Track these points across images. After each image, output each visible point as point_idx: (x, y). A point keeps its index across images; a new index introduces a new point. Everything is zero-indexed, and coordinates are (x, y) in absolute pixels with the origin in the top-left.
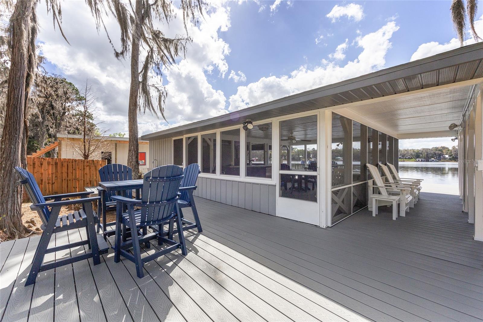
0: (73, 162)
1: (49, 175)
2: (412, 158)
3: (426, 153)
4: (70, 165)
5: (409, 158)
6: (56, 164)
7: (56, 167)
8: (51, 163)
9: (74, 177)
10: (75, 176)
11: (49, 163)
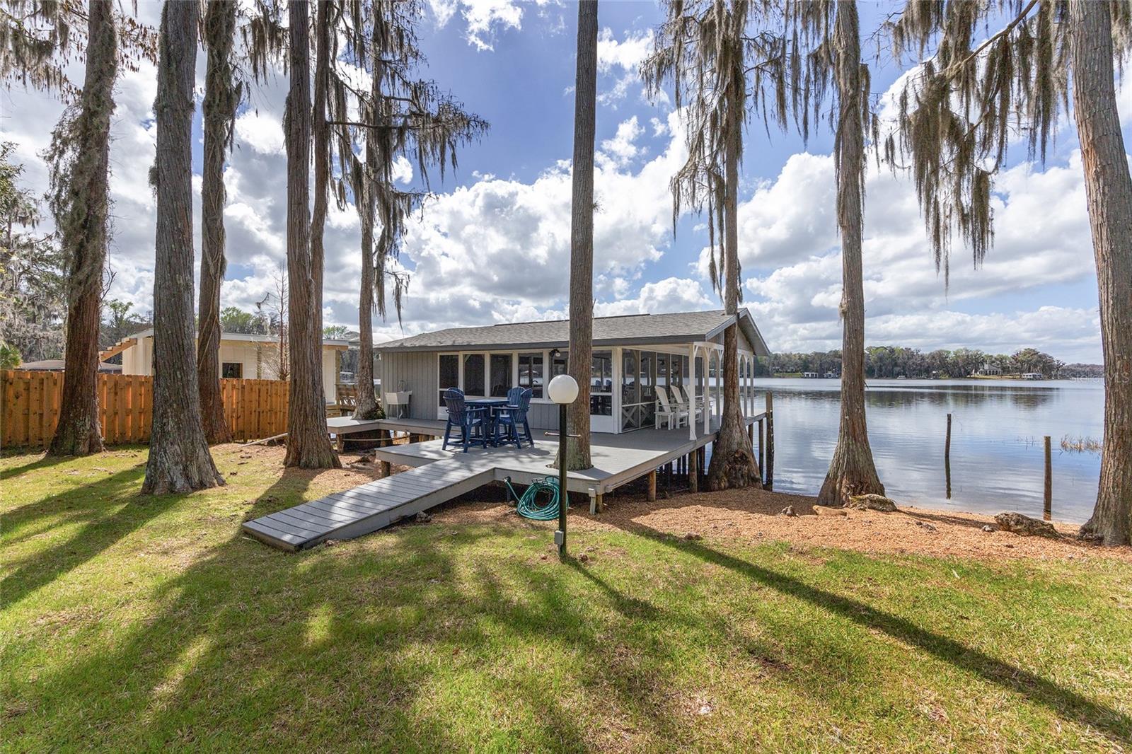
0: (267, 385)
1: (232, 405)
2: (796, 371)
3: (819, 362)
4: (264, 389)
5: (792, 372)
6: (243, 387)
7: (243, 393)
8: (237, 387)
9: (268, 407)
10: (271, 405)
11: (233, 387)
